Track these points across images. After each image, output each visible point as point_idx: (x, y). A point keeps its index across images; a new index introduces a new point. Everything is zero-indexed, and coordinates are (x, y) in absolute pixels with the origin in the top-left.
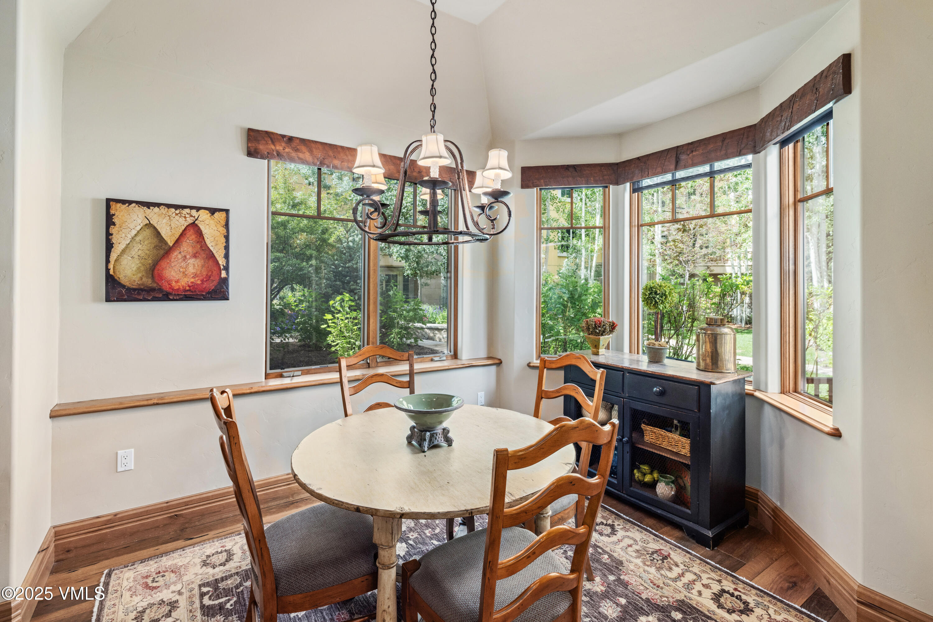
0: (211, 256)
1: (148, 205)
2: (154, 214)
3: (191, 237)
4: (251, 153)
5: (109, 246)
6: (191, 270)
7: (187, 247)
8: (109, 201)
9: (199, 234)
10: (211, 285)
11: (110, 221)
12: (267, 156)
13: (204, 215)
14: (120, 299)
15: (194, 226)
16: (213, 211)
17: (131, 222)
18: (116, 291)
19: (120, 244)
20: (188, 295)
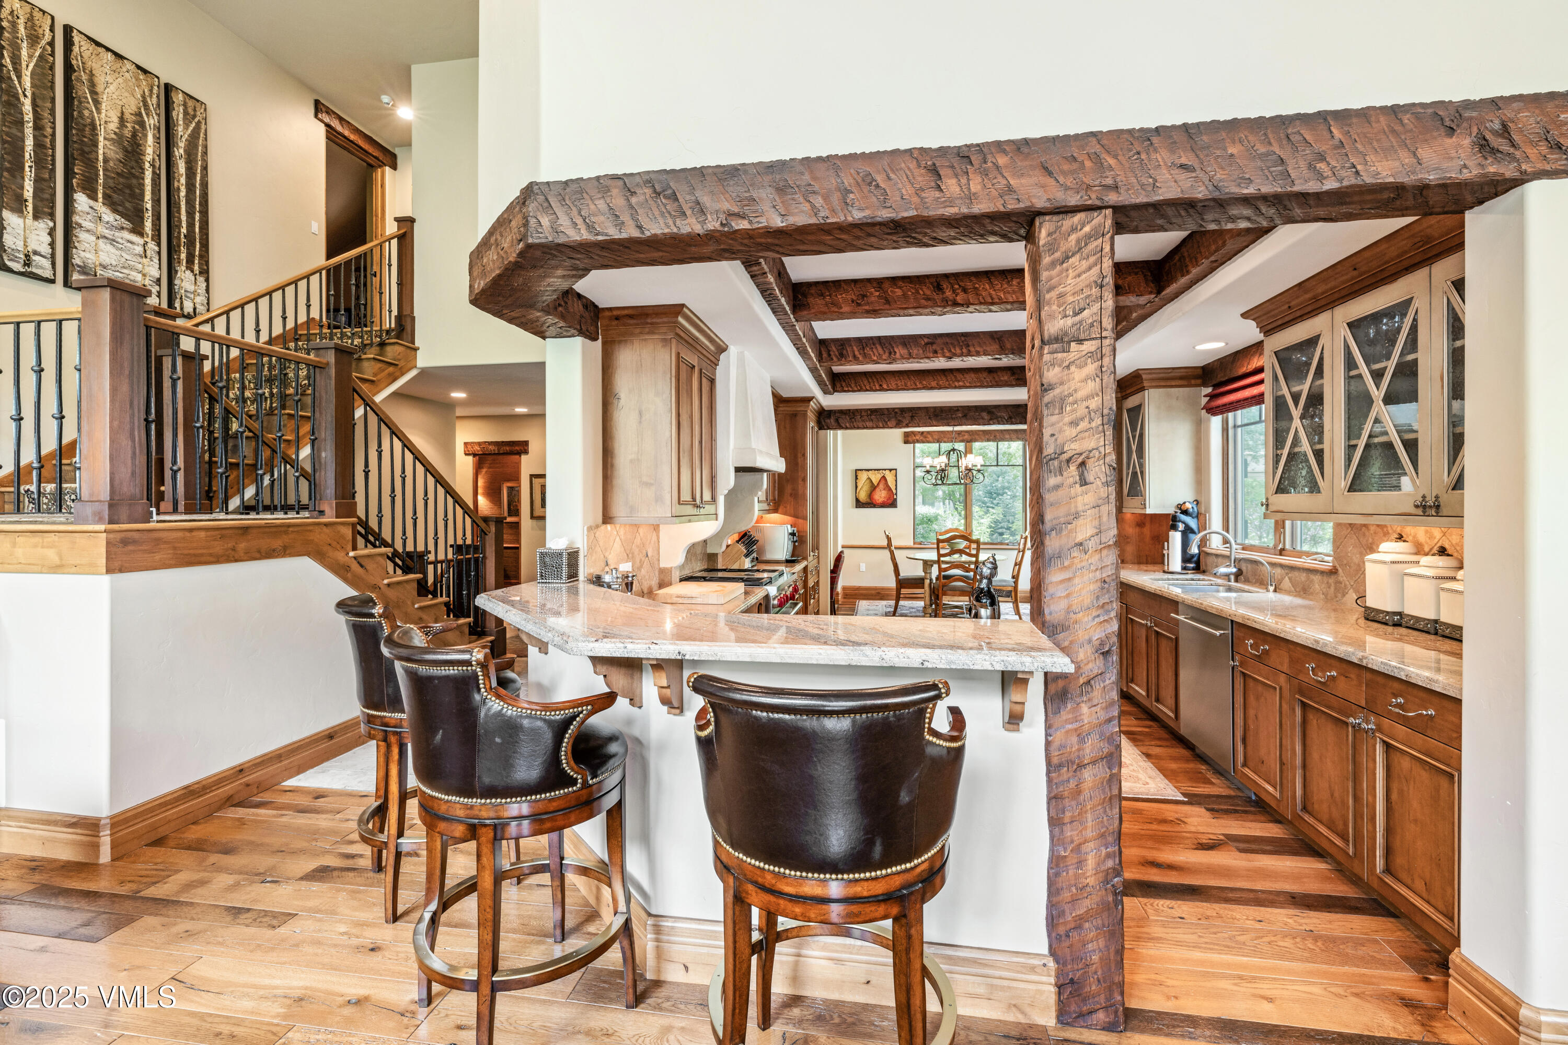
0: (890, 489)
1: (868, 470)
2: (870, 474)
3: (883, 482)
4: (906, 442)
5: (856, 487)
6: (883, 495)
7: (881, 486)
8: (856, 470)
9: (886, 480)
10: (890, 501)
11: (856, 478)
12: (914, 442)
13: (887, 472)
14: (860, 507)
15: (884, 477)
16: (890, 470)
17: (863, 477)
18: (859, 504)
19: (860, 486)
20: (883, 505)
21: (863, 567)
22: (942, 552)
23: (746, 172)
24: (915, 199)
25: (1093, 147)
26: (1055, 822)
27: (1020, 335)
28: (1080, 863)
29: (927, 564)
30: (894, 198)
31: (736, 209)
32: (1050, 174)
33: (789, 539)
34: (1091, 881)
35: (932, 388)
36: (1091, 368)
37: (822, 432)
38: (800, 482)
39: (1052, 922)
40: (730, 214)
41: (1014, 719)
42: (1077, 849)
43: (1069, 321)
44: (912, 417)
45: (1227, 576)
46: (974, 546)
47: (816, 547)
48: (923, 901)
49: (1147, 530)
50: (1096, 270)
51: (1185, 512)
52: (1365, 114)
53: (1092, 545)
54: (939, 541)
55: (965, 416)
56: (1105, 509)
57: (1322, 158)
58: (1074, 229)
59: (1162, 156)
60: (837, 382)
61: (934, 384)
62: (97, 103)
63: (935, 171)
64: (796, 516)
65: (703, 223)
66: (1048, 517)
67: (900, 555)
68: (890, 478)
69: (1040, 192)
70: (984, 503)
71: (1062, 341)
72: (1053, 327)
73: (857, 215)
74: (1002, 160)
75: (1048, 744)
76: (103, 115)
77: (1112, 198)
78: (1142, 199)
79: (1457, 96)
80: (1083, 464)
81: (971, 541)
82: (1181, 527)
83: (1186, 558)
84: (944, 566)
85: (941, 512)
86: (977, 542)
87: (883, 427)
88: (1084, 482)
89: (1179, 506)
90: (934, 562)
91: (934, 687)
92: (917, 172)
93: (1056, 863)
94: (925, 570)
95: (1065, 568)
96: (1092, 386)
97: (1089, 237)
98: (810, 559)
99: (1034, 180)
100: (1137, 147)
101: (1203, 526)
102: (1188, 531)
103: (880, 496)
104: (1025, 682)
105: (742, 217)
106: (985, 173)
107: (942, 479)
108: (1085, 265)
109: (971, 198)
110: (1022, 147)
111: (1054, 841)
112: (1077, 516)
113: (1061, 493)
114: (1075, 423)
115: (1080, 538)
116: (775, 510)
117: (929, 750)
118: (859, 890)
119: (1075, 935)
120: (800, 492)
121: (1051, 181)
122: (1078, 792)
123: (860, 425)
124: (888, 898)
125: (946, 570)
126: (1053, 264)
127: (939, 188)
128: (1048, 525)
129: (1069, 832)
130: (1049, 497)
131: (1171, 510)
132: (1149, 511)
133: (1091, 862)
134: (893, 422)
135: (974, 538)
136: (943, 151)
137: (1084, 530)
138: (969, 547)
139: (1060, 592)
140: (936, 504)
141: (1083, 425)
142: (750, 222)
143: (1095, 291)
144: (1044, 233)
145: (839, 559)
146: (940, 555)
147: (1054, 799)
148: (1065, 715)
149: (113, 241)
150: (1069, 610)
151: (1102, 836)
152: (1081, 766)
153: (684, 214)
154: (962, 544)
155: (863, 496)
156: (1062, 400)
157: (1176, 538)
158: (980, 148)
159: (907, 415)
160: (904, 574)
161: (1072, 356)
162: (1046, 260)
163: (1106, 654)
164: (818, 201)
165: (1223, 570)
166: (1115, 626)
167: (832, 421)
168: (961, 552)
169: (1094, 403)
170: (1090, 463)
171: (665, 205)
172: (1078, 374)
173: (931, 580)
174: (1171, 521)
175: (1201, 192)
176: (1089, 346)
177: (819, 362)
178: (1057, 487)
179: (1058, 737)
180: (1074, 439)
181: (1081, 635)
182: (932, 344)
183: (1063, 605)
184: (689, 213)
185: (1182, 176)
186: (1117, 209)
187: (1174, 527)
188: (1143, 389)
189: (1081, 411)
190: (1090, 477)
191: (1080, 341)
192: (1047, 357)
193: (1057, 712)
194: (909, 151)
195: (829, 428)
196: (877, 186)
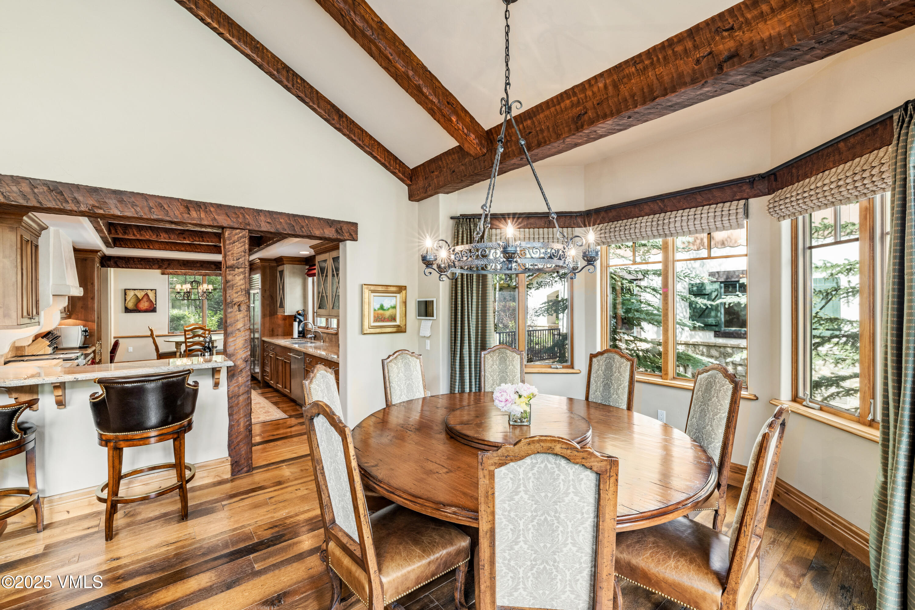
0: (151, 301)
1: (134, 290)
2: (136, 292)
3: (146, 297)
4: (164, 276)
5: (125, 300)
6: (146, 305)
7: (145, 299)
8: (125, 290)
9: (148, 296)
10: (152, 309)
11: (125, 294)
13: (149, 291)
14: (128, 312)
15: (147, 294)
16: (152, 290)
17: (131, 294)
18: (127, 310)
19: (128, 299)
20: (146, 311)
21: (131, 349)
22: (188, 336)
23: (102, 191)
24: (180, 216)
25: (242, 211)
26: (230, 415)
27: (220, 263)
28: (239, 425)
29: (178, 344)
30: (171, 214)
31: (97, 205)
32: (229, 217)
33: (82, 335)
34: (242, 430)
35: (182, 251)
36: (242, 276)
37: (104, 269)
38: (89, 300)
39: (229, 446)
40: (94, 206)
41: (216, 385)
42: (238, 421)
43: (235, 262)
44: (169, 264)
45: (311, 338)
46: (207, 332)
47: (99, 339)
48: (185, 433)
49: (287, 322)
50: (243, 247)
51: (299, 314)
52: (313, 218)
53: (242, 329)
54: (185, 331)
55: (202, 266)
56: (246, 318)
57: (303, 227)
58: (236, 234)
59: (262, 218)
60: (117, 242)
61: (183, 249)
63: (187, 208)
64: (86, 320)
65: (78, 207)
66: (228, 321)
67: (159, 341)
68: (151, 295)
69: (225, 222)
70: (214, 308)
71: (232, 268)
72: (230, 262)
73: (154, 217)
74: (212, 209)
75: (228, 391)
77: (248, 227)
78: (257, 229)
79: (332, 218)
80: (239, 305)
81: (206, 330)
82: (298, 320)
83: (300, 332)
84: (188, 344)
85: (187, 313)
86: (210, 331)
87: (150, 269)
88: (240, 311)
89: (297, 312)
90: (183, 342)
91: (189, 370)
92: (180, 207)
93: (231, 427)
94: (176, 347)
95: (234, 337)
96: (242, 282)
97: (241, 237)
98: (97, 345)
99: (223, 217)
100: (255, 214)
101: (306, 319)
102: (300, 322)
103: (144, 305)
104: (219, 371)
105: (101, 209)
106: (206, 212)
107: (188, 297)
108: (240, 245)
109: (201, 219)
110: (219, 206)
111: (230, 421)
112: (237, 321)
113: (232, 314)
114: (237, 293)
115: (238, 327)
116: (69, 317)
117: (187, 390)
118: (163, 431)
119: (237, 448)
120: (90, 306)
121: (229, 219)
122: (238, 404)
123: (133, 266)
124: (173, 433)
125: (190, 346)
126: (230, 244)
127: (189, 214)
128: (228, 324)
129: (235, 417)
130: (229, 315)
131: (294, 314)
132: (286, 314)
133: (242, 425)
134: (157, 266)
135: (207, 328)
136: (190, 202)
137: (240, 325)
138: (204, 333)
139: (232, 344)
140: (182, 308)
141: (239, 293)
142: (104, 211)
143: (243, 254)
144: (227, 234)
145: (116, 344)
146: (186, 339)
147: (230, 408)
148: (234, 381)
150: (235, 350)
151: (245, 415)
152: (239, 396)
153: (67, 202)
154: (200, 332)
155: (130, 305)
156: (233, 286)
157: (296, 324)
158: (204, 204)
159: (166, 263)
160: (161, 351)
161: (236, 272)
162: (228, 242)
163: (246, 361)
164: (138, 209)
165: (309, 336)
166: (249, 353)
167: (112, 262)
168: (199, 336)
169: (243, 287)
170: (242, 305)
171: (56, 196)
172: (238, 278)
173: (181, 352)
174: (294, 318)
175: (272, 230)
176: (241, 270)
177: (109, 234)
178: (231, 312)
179: (231, 388)
180: (236, 298)
181: (239, 356)
182: (183, 234)
183: (233, 348)
184: (70, 202)
185: (268, 225)
186: (249, 230)
187: (295, 321)
188: (283, 264)
189: (239, 289)
190: (242, 309)
191: (238, 268)
192: (228, 272)
193: (231, 381)
194: (178, 199)
195: (109, 267)
196: (164, 208)
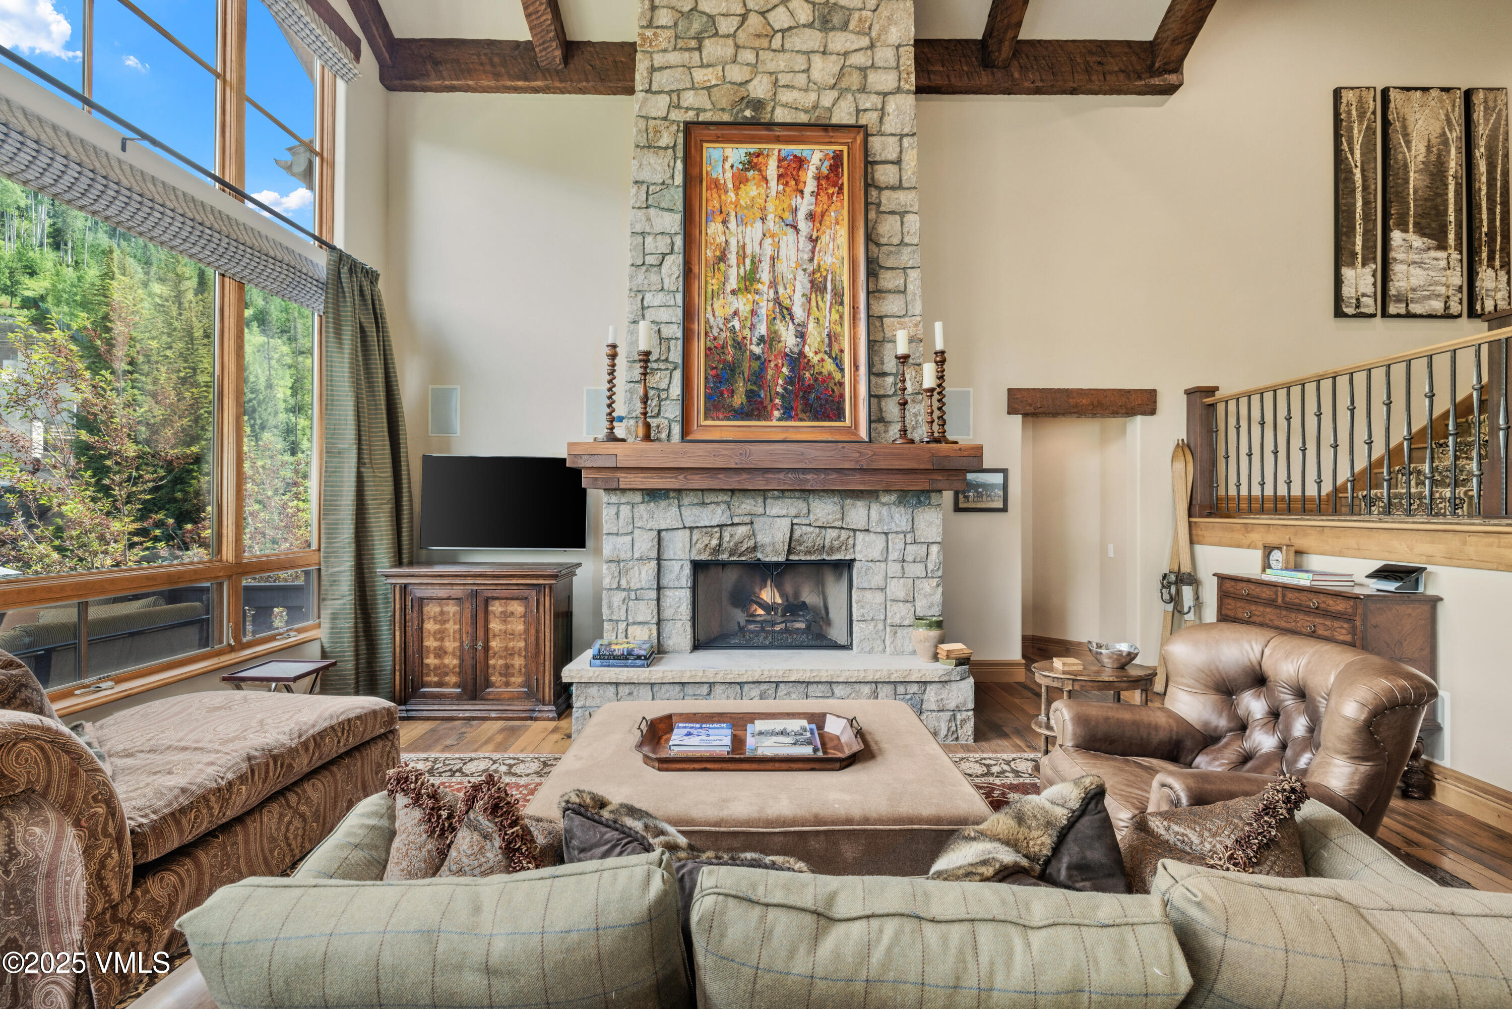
62: (1408, 143)
76: (1413, 152)
149: (1420, 264)
